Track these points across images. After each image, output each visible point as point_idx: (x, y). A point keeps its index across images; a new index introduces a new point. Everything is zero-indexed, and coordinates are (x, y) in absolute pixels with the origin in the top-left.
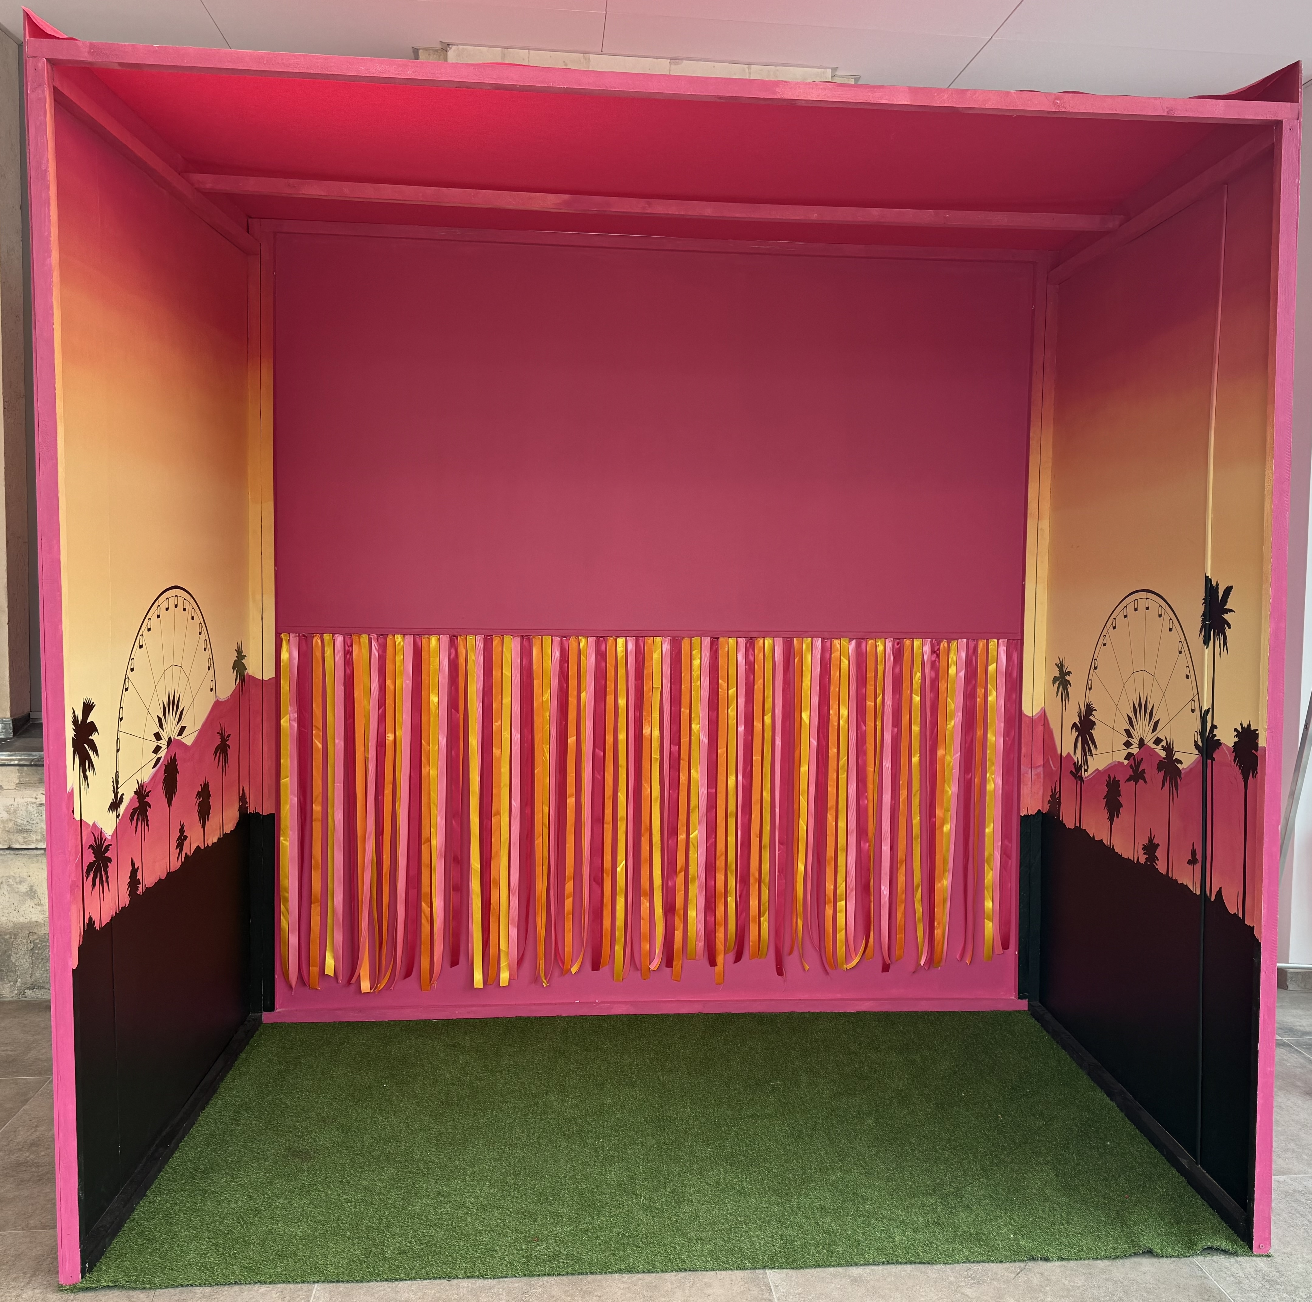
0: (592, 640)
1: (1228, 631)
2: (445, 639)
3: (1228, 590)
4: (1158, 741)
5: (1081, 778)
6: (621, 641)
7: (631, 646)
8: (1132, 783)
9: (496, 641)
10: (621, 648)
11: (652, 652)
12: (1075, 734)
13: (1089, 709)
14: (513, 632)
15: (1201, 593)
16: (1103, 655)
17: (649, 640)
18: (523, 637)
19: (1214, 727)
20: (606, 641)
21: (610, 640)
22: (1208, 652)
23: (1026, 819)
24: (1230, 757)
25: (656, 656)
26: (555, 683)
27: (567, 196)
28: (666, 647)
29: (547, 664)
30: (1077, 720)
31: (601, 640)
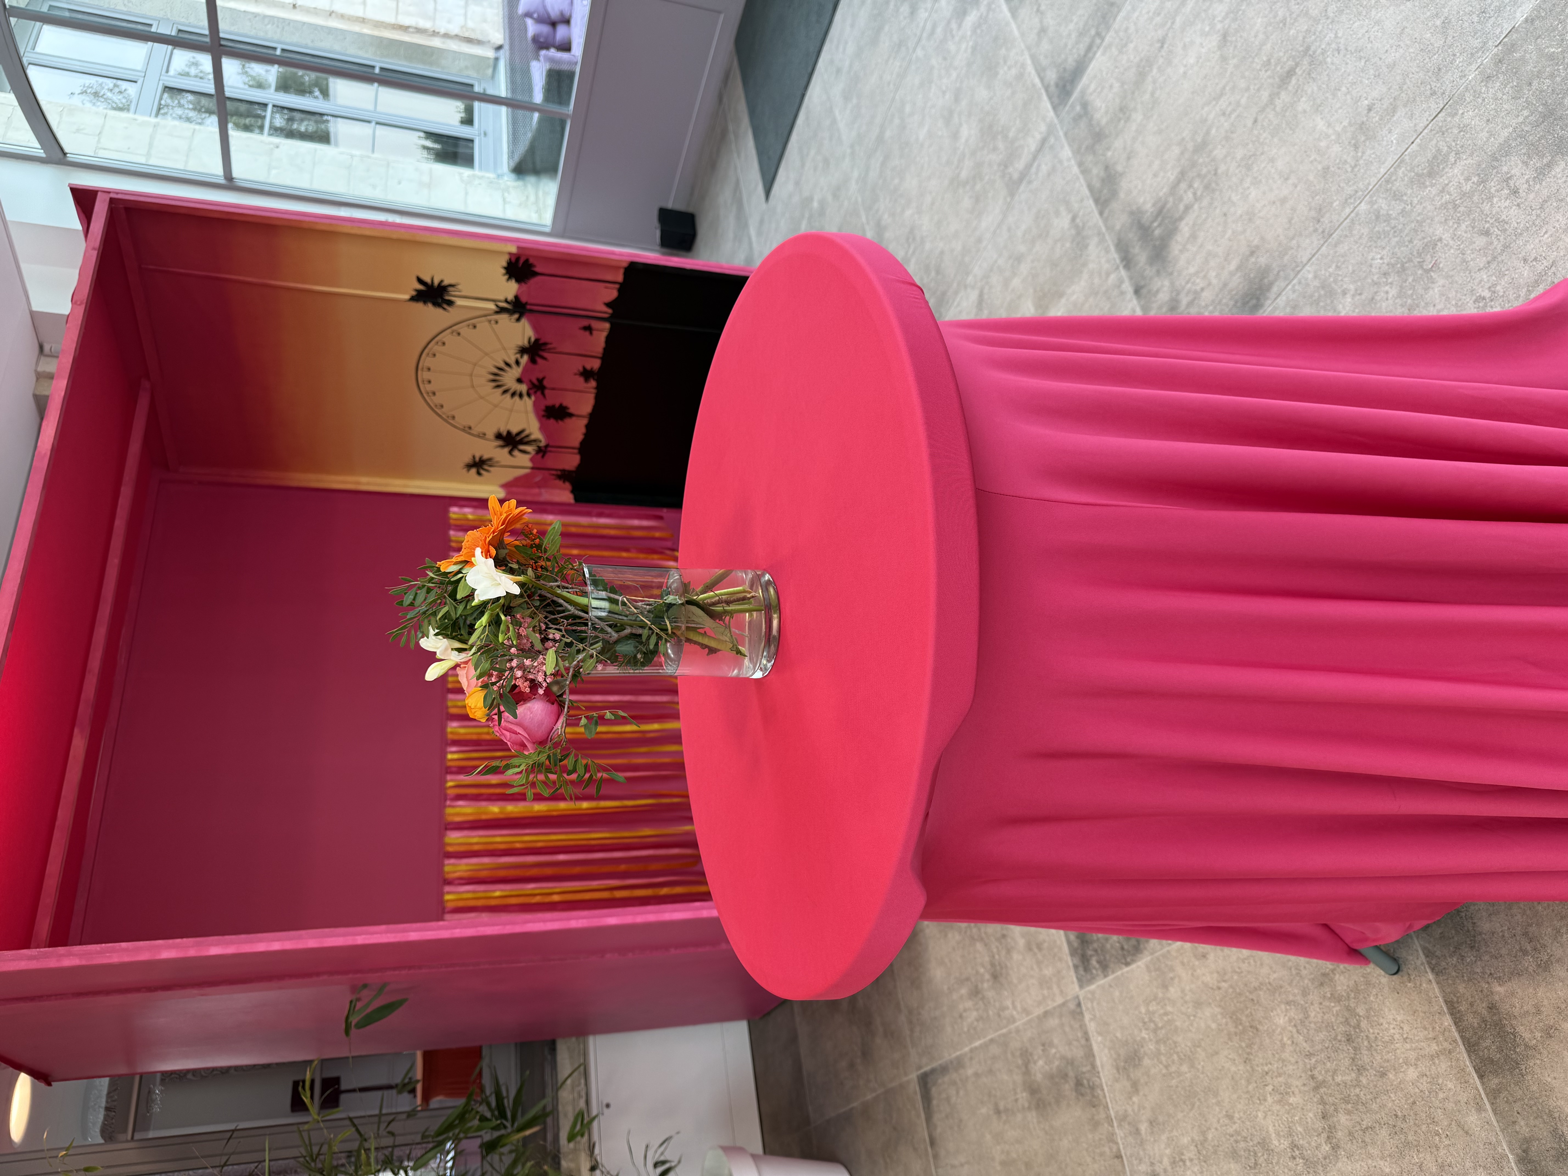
0: (449, 777)
1: (446, 283)
2: (447, 888)
3: (420, 281)
4: (517, 363)
5: (547, 446)
6: (450, 756)
7: (454, 749)
8: (547, 392)
9: (450, 849)
10: (455, 756)
11: (459, 734)
12: (516, 453)
13: (499, 436)
14: (441, 836)
15: (420, 306)
16: (461, 421)
17: (450, 737)
18: (446, 829)
19: (506, 301)
20: (450, 767)
21: (449, 764)
22: (459, 302)
23: (577, 499)
24: (525, 287)
25: (462, 731)
26: (484, 803)
27: (76, 731)
28: (455, 724)
29: (468, 810)
30: (506, 450)
31: (449, 771)
